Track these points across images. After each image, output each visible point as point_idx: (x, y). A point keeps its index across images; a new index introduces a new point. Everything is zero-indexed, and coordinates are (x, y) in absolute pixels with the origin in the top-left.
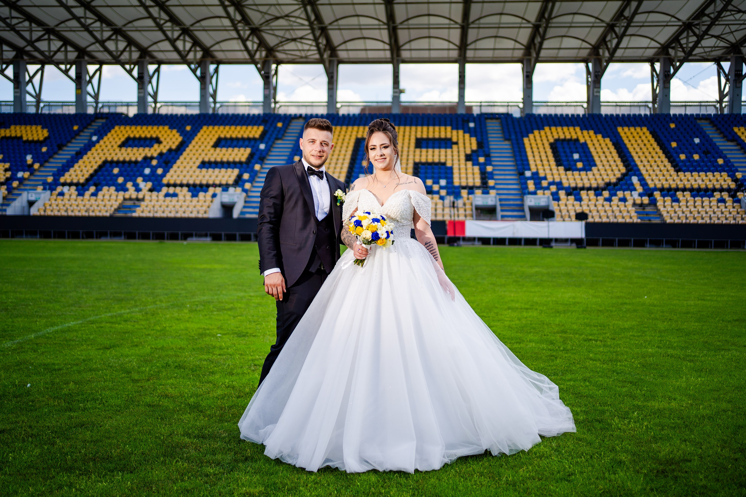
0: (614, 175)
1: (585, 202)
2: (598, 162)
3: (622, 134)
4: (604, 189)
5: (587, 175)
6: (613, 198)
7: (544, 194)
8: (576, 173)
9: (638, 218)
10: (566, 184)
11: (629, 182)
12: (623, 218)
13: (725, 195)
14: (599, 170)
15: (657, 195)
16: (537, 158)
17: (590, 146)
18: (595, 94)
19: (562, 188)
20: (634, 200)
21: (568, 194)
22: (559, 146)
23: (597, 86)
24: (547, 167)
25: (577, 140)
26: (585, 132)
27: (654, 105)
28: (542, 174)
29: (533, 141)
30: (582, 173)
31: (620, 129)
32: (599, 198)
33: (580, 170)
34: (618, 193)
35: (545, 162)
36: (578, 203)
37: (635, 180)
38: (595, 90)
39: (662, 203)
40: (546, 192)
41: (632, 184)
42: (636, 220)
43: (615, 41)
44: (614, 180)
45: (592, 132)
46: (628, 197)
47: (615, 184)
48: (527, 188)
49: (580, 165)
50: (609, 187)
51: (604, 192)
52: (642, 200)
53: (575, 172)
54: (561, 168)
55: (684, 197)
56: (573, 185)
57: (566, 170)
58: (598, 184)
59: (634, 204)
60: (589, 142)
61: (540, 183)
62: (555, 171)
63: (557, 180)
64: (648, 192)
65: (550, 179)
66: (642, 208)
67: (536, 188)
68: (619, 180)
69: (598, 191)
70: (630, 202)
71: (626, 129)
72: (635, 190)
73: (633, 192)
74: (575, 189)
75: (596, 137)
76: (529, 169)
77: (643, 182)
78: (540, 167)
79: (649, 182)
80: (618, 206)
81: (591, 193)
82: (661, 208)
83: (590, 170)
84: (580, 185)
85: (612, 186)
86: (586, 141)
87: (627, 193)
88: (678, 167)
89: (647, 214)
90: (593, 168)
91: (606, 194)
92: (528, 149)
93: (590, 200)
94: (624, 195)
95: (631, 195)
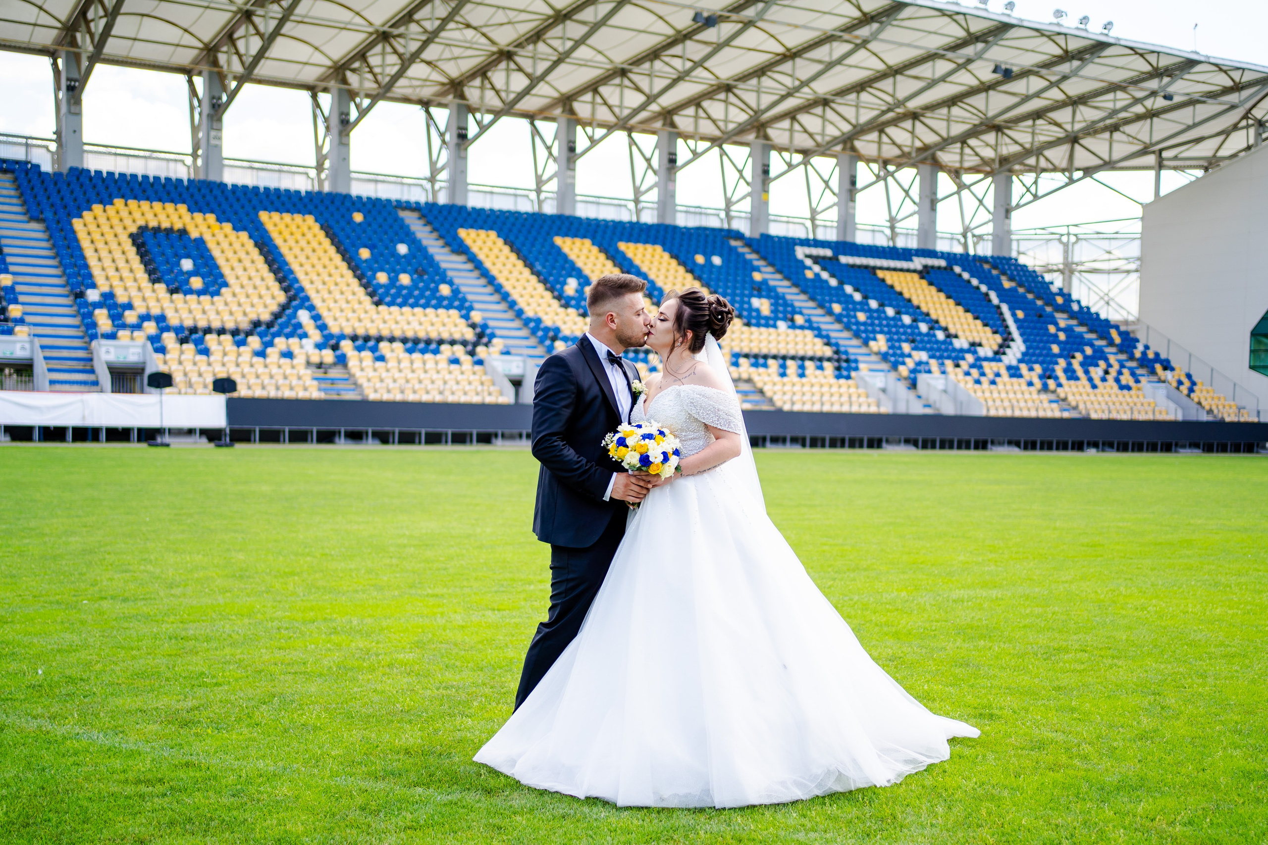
0: (266, 306)
1: (215, 357)
2: (230, 278)
3: (269, 227)
4: (248, 333)
5: (213, 303)
6: (269, 350)
7: (132, 338)
8: (192, 298)
9: (320, 389)
10: (174, 321)
11: (294, 321)
12: (292, 388)
13: (459, 350)
14: (234, 295)
15: (346, 346)
16: (107, 263)
17: (211, 244)
18: (213, 142)
19: (168, 329)
20: (308, 357)
21: (183, 341)
22: (151, 242)
23: (215, 125)
24: (130, 283)
25: (183, 232)
26: (198, 216)
27: (319, 174)
28: (122, 298)
29: (92, 227)
30: (202, 298)
31: (264, 216)
32: (242, 349)
33: (199, 293)
34: (277, 340)
35: (126, 273)
36: (204, 357)
37: (303, 316)
38: (213, 133)
39: (358, 363)
40: (136, 334)
41: (299, 325)
42: (315, 394)
43: (256, 44)
44: (266, 317)
45: (211, 218)
46: (296, 350)
47: (270, 325)
48: (94, 325)
49: (196, 283)
50: (259, 329)
51: (250, 339)
52: (321, 357)
53: (189, 297)
54: (161, 287)
55: (393, 351)
56: (188, 323)
57: (172, 292)
58: (236, 322)
59: (308, 364)
60: (207, 237)
61: (120, 316)
62: (148, 293)
63: (155, 311)
64: (331, 342)
65: (140, 309)
66: (322, 370)
67: (114, 325)
68: (276, 316)
69: (239, 336)
70: (300, 360)
71: (276, 216)
72: (305, 335)
73: (304, 341)
74: (194, 330)
75: (221, 228)
76: (94, 286)
77: (319, 323)
78: (116, 282)
79: (330, 322)
80: (280, 367)
81: (227, 338)
82: (358, 373)
83: (218, 293)
84: (202, 324)
85: (263, 328)
86: (201, 234)
87: (294, 342)
88: (378, 296)
89: (333, 381)
90: (224, 290)
91: (254, 342)
92: (85, 243)
93: (225, 354)
94: (288, 346)
95: (302, 347)
